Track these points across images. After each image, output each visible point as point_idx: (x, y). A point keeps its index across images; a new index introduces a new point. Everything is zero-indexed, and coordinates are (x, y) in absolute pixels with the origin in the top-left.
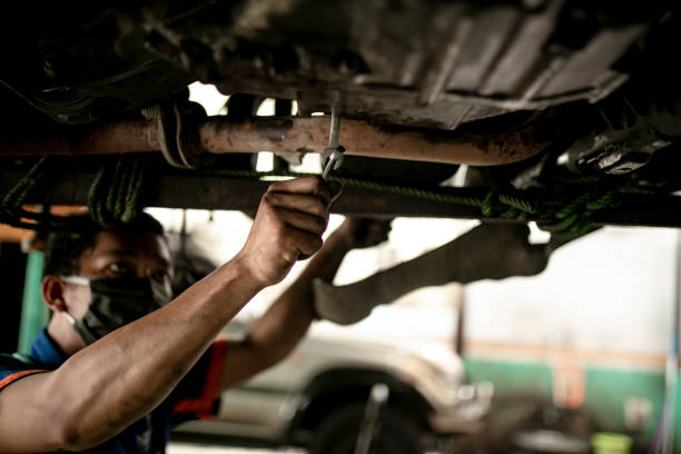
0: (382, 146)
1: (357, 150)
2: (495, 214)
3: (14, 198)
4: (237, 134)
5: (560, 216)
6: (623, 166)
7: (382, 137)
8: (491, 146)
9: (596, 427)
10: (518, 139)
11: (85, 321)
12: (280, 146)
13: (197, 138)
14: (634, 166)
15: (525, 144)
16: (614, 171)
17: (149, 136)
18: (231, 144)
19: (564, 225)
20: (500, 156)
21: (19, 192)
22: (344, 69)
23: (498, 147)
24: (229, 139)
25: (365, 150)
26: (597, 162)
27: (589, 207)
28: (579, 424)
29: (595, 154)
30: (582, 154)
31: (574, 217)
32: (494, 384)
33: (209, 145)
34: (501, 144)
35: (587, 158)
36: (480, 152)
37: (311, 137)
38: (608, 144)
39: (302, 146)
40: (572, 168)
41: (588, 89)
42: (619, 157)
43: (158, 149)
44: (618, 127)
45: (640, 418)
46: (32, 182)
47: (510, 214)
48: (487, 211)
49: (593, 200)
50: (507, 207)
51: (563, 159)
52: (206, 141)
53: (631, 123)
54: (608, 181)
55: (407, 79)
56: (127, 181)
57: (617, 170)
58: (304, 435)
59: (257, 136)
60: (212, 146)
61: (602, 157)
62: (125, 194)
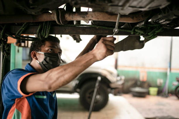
0: (109, 18)
1: (103, 20)
2: (134, 34)
3: (19, 33)
4: (74, 16)
5: (149, 34)
6: (165, 22)
7: (109, 16)
8: (135, 18)
9: (150, 86)
10: (141, 16)
11: (42, 62)
12: (85, 19)
13: (64, 17)
14: (168, 22)
15: (142, 17)
16: (163, 23)
17: (52, 17)
18: (73, 19)
19: (150, 36)
20: (136, 20)
21: (20, 31)
22: (106, 2)
23: (136, 18)
24: (72, 18)
25: (105, 19)
26: (159, 21)
27: (156, 32)
28: (146, 85)
29: (158, 19)
30: (155, 19)
31: (153, 34)
32: (125, 76)
33: (67, 19)
34: (137, 17)
35: (156, 20)
36: (132, 19)
37: (92, 17)
38: (162, 17)
39: (90, 19)
40: (152, 23)
41: (160, 5)
42: (164, 20)
43: (54, 20)
44: (165, 13)
45: (160, 83)
46: (23, 29)
47: (138, 34)
48: (132, 33)
49: (157, 30)
50: (137, 32)
51: (150, 20)
52: (67, 18)
53: (168, 12)
54: (161, 25)
55: (121, 4)
56: (46, 28)
57: (164, 23)
58: (78, 90)
59: (79, 16)
60: (68, 19)
61: (160, 20)
62: (46, 31)
